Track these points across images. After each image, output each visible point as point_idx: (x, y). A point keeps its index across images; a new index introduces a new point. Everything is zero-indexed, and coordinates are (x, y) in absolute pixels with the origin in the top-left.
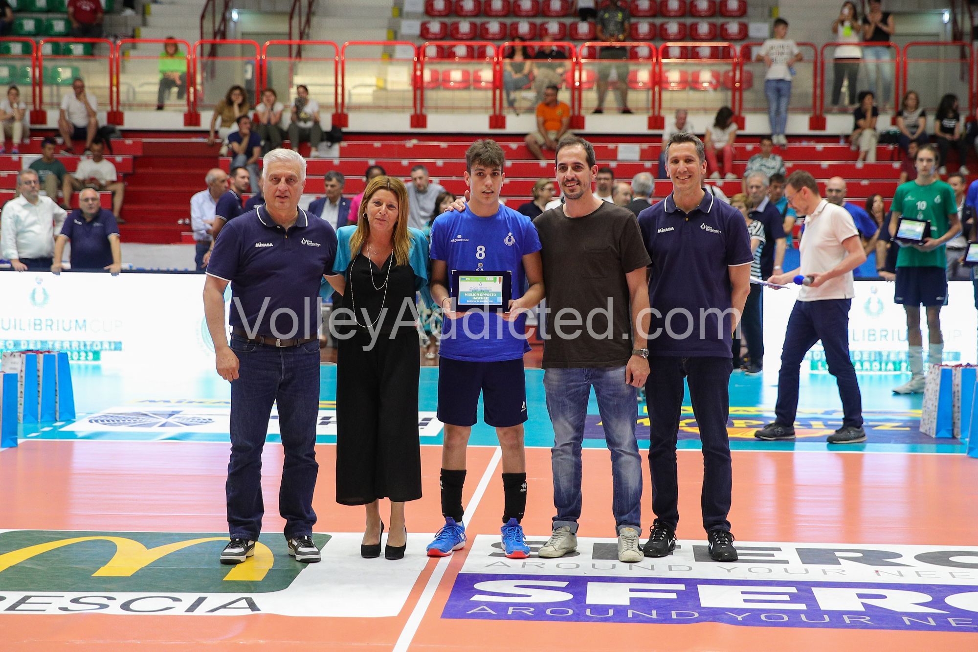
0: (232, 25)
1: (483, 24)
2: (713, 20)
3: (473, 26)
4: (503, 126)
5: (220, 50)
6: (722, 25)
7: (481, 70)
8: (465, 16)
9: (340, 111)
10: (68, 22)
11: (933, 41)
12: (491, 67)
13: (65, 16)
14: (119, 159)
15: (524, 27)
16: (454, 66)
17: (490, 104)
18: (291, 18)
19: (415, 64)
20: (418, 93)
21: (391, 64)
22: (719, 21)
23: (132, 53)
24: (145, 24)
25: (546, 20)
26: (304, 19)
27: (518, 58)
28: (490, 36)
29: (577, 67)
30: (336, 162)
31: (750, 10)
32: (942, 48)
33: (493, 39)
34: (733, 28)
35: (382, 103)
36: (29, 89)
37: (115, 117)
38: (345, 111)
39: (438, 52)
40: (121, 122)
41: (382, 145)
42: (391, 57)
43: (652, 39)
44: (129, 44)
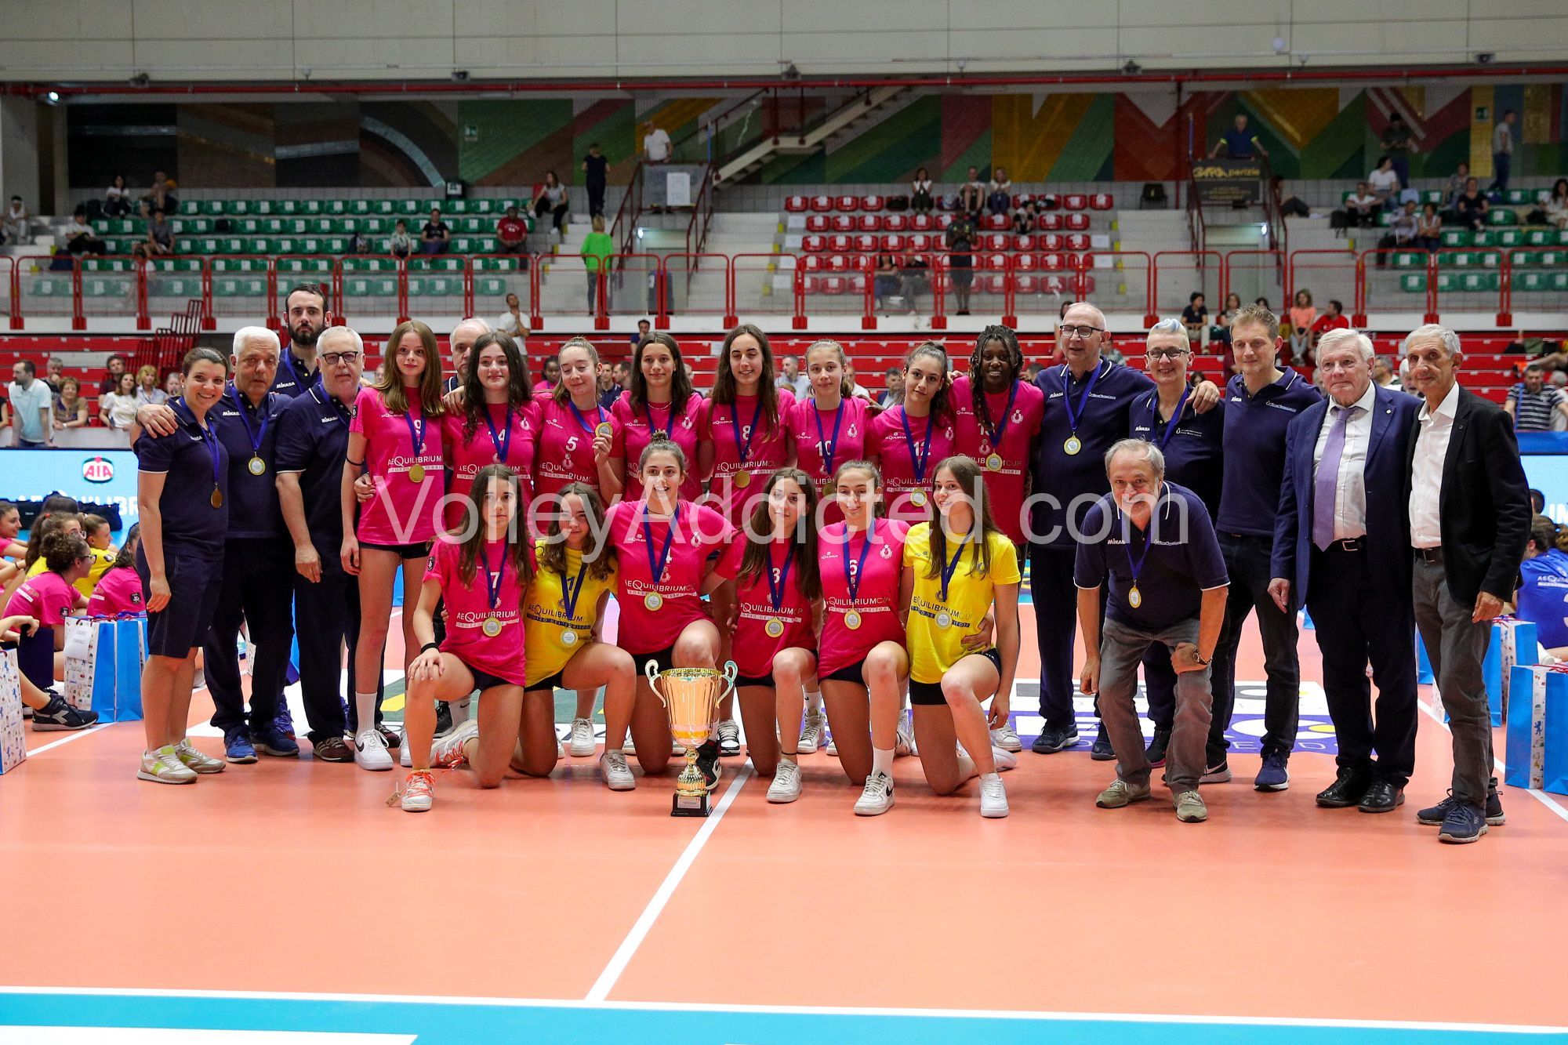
0: (638, 241)
1: (857, 238)
2: (1060, 233)
3: (849, 239)
4: (875, 326)
5: (628, 264)
6: (1068, 237)
7: (855, 278)
8: (842, 231)
9: (732, 314)
10: (496, 241)
11: (1254, 251)
12: (864, 275)
13: (495, 236)
15: (893, 240)
16: (831, 275)
17: (863, 307)
18: (689, 234)
19: (796, 271)
20: (800, 298)
21: (776, 273)
22: (1065, 233)
23: (551, 267)
24: (562, 242)
25: (912, 233)
26: (700, 236)
28: (863, 248)
31: (1093, 224)
32: (1261, 255)
33: (866, 251)
34: (1077, 239)
35: (770, 308)
36: (463, 299)
39: (817, 262)
40: (541, 327)
42: (776, 269)
43: (1006, 250)
44: (548, 259)
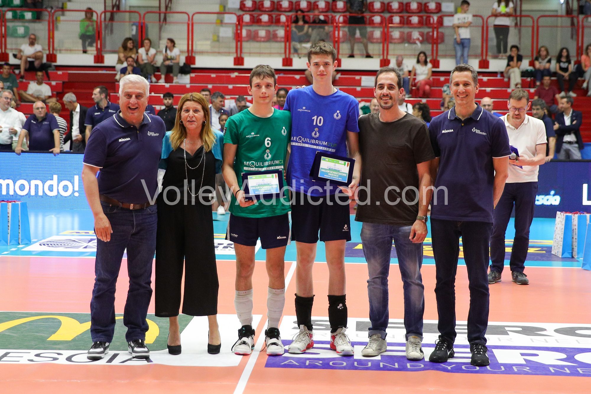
0: (123, 1)
1: (279, 2)
2: (420, 1)
3: (273, 3)
4: (291, 65)
5: (117, 16)
6: (425, 3)
7: (277, 30)
9: (190, 55)
11: (555, 15)
12: (284, 28)
14: (54, 83)
15: (304, 4)
16: (261, 28)
17: (283, 51)
19: (237, 26)
20: (239, 43)
21: (222, 26)
22: (424, 1)
23: (62, 18)
27: (301, 23)
28: (283, 10)
29: (337, 29)
30: (188, 86)
32: (559, 19)
33: (285, 11)
34: (432, 5)
35: (216, 50)
37: (52, 57)
38: (194, 55)
39: (251, 19)
40: (55, 61)
41: (216, 76)
42: (221, 23)
43: (382, 12)
44: (60, 13)
